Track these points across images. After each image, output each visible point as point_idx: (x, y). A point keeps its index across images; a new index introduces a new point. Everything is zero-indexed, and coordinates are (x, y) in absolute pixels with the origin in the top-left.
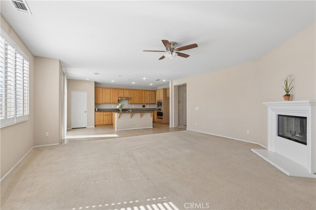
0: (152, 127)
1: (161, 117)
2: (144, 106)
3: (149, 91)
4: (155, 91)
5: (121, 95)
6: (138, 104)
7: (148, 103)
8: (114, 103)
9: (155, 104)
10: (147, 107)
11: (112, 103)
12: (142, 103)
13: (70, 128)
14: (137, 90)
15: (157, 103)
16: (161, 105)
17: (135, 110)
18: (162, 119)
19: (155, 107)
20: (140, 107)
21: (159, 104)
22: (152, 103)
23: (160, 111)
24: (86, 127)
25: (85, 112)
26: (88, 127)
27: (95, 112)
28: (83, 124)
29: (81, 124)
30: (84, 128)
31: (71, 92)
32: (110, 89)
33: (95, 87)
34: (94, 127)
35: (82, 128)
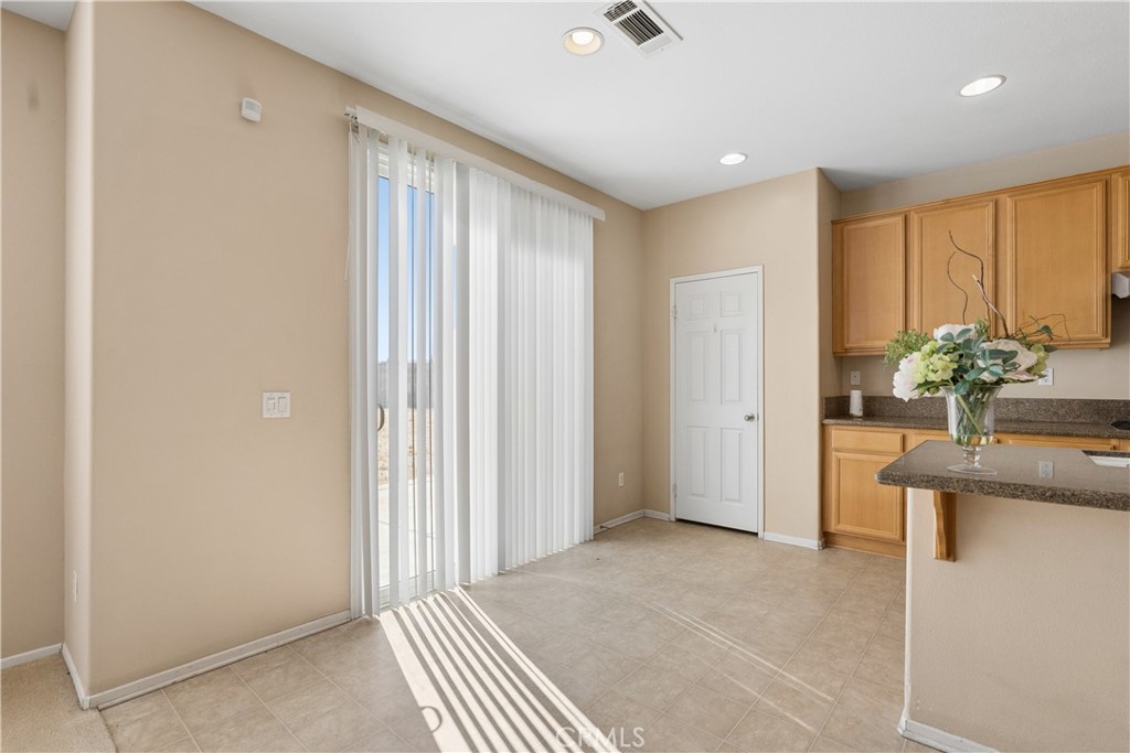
13: (665, 516)
24: (756, 534)
25: (750, 418)
26: (769, 536)
27: (823, 427)
28: (734, 501)
29: (727, 500)
30: (740, 535)
31: (672, 281)
32: (991, 207)
33: (833, 223)
34: (813, 542)
35: (731, 533)
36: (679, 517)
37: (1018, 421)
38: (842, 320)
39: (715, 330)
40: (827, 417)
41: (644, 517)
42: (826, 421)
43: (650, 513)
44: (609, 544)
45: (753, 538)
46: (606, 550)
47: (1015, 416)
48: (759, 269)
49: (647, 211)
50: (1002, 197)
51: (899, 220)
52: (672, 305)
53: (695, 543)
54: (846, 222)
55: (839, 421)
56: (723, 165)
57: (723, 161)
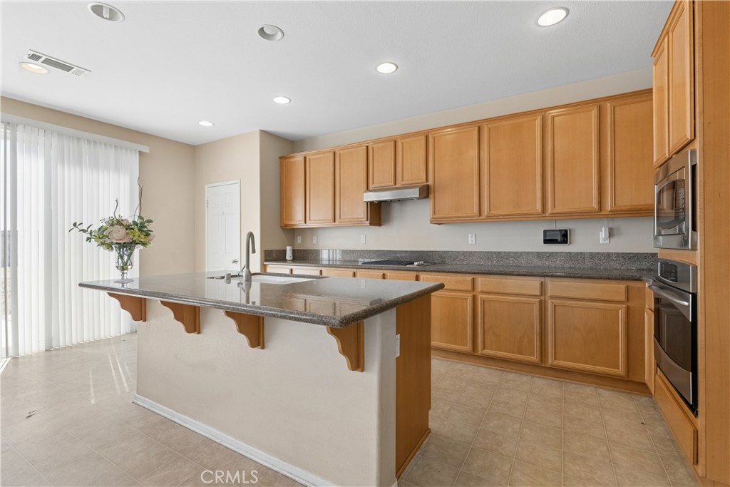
2: (554, 237)
8: (353, 224)
10: (593, 239)
11: (343, 224)
14: (478, 125)
17: (474, 260)
20: (527, 240)
22: (627, 202)
25: (236, 262)
27: (265, 266)
31: (206, 186)
32: (333, 154)
33: (281, 158)
38: (283, 210)
39: (223, 214)
42: (265, 263)
47: (353, 259)
48: (238, 181)
50: (336, 151)
51: (303, 158)
52: (206, 199)
56: (200, 125)
57: (200, 123)
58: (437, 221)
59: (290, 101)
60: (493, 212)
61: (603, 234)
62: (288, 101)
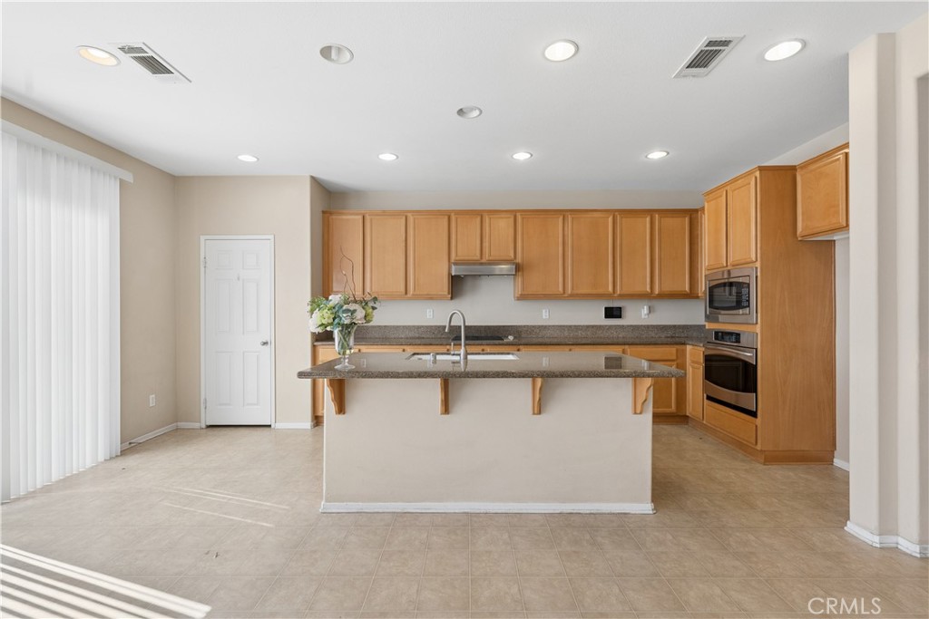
0: (646, 507)
1: (745, 399)
2: (612, 313)
3: (650, 212)
4: (693, 215)
5: (467, 246)
6: (576, 297)
7: (638, 289)
8: (430, 298)
9: (691, 295)
10: (638, 315)
11: (417, 297)
12: (601, 291)
13: (196, 425)
14: (563, 213)
15: (702, 287)
16: (740, 303)
17: (548, 333)
18: (754, 414)
19: (693, 314)
20: (592, 315)
21: (727, 296)
22: (668, 288)
23: (727, 350)
24: (270, 426)
25: (265, 343)
26: (279, 426)
27: (314, 348)
28: (255, 404)
29: (248, 404)
30: (258, 429)
31: (202, 238)
32: (404, 218)
33: (323, 212)
34: (307, 424)
35: (251, 429)
36: (208, 424)
37: (419, 338)
38: (328, 276)
39: (239, 279)
40: (317, 340)
41: (177, 429)
42: (316, 344)
43: (182, 425)
44: (137, 456)
45: (267, 429)
46: (132, 461)
47: (417, 335)
48: (271, 237)
49: (178, 177)
50: (409, 215)
51: (360, 217)
52: (202, 257)
53: (219, 441)
54: (331, 213)
55: (324, 343)
56: (241, 161)
57: (240, 157)
58: (522, 297)
59: (398, 157)
60: (575, 292)
61: (645, 310)
62: (395, 157)
